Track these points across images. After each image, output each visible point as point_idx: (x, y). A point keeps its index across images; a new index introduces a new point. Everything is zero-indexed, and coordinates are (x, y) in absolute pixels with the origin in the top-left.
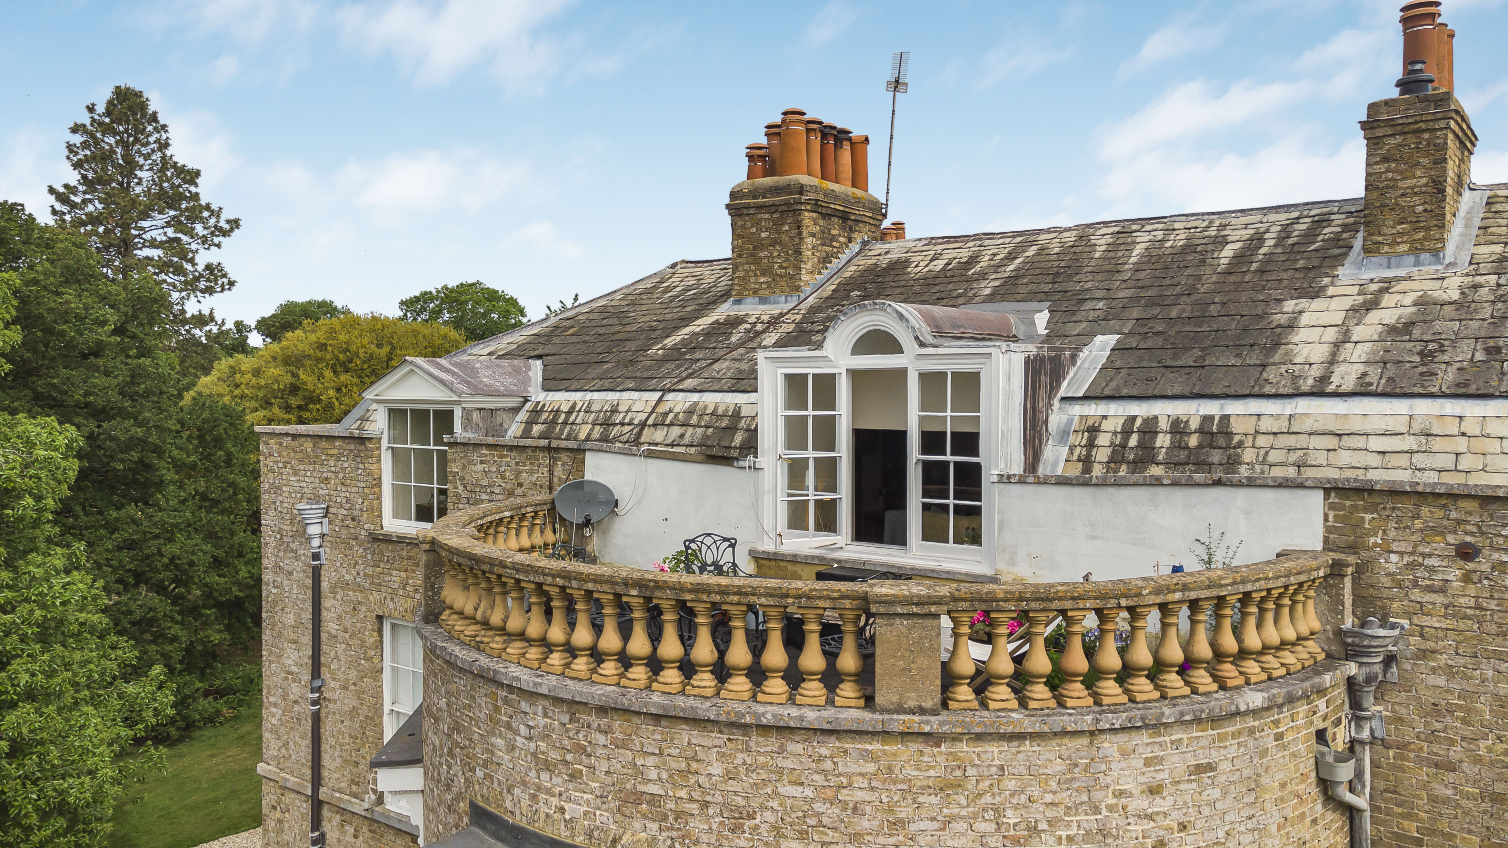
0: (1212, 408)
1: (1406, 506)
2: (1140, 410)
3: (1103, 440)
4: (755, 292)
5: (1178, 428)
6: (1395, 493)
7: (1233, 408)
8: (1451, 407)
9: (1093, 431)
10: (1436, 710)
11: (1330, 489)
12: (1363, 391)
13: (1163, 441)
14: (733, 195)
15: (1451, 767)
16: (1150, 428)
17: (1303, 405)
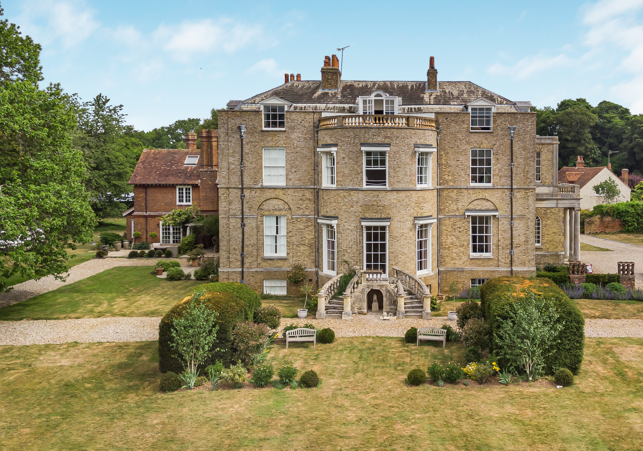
0: (418, 106)
1: (442, 114)
2: (410, 107)
3: (406, 110)
4: (327, 88)
5: (415, 108)
6: (441, 113)
7: (421, 106)
8: (443, 106)
9: (404, 109)
10: (444, 135)
11: (435, 113)
12: (434, 104)
13: (413, 110)
14: (322, 69)
15: (445, 140)
16: (411, 109)
17: (428, 106)
